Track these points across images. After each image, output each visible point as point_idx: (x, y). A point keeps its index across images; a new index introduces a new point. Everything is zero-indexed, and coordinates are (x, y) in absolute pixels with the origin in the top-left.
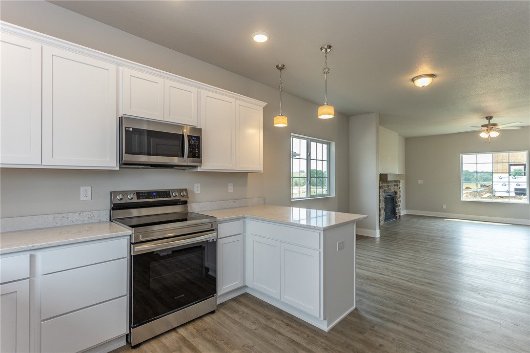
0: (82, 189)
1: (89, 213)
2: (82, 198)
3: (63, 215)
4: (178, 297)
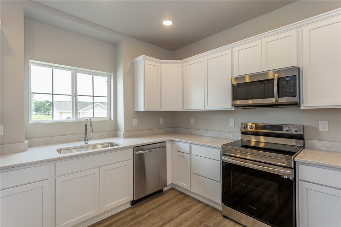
0: (231, 120)
1: (232, 133)
2: (231, 125)
3: (223, 133)
4: (251, 207)
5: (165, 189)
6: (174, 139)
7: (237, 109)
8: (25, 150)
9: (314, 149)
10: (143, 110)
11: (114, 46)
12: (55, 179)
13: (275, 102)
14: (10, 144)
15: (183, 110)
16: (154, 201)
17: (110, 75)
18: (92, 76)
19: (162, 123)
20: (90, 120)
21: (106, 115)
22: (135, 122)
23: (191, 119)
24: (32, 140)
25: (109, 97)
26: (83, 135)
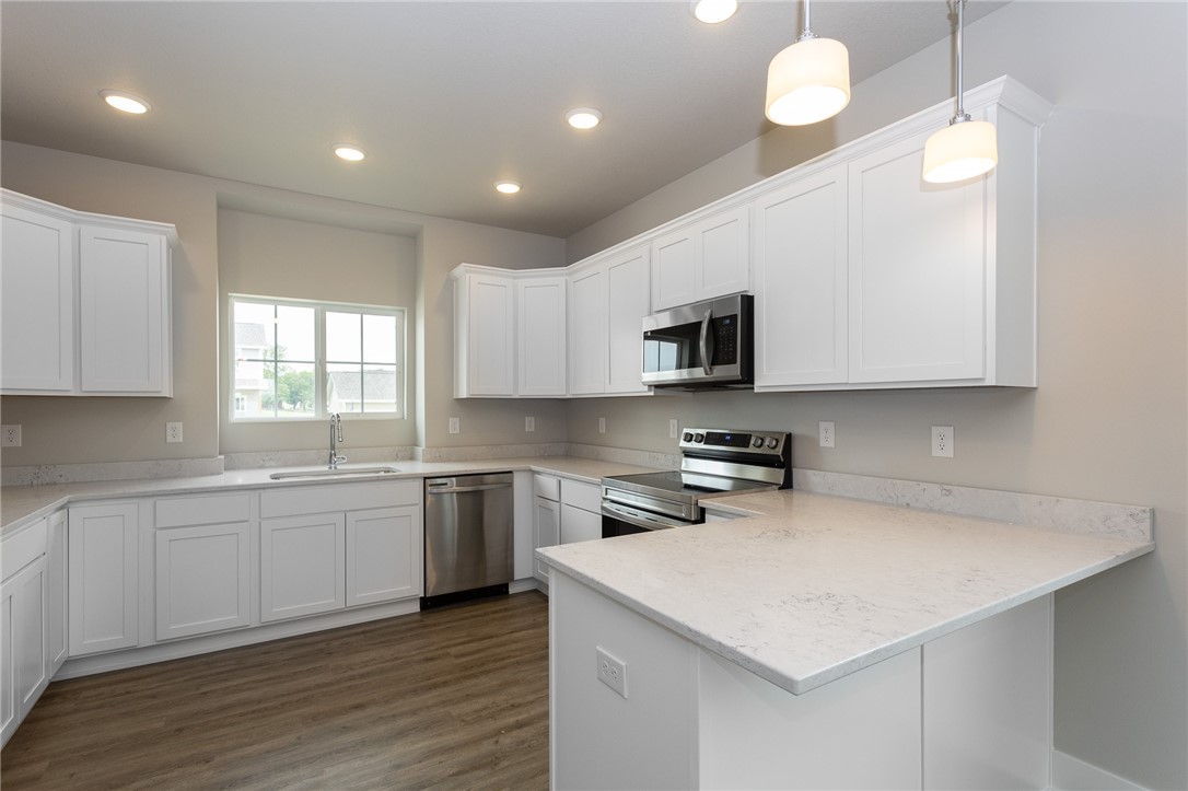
1: (672, 456)
5: (512, 590)
6: (534, 468)
7: (661, 392)
8: (219, 474)
9: (809, 492)
10: (465, 396)
11: (412, 239)
12: (260, 523)
13: (703, 375)
14: (193, 458)
15: (568, 397)
16: (477, 607)
17: (403, 312)
18: (359, 316)
19: (533, 429)
20: (338, 416)
21: (393, 409)
22: (454, 426)
23: (601, 419)
24: (234, 455)
25: (399, 364)
26: (326, 453)
